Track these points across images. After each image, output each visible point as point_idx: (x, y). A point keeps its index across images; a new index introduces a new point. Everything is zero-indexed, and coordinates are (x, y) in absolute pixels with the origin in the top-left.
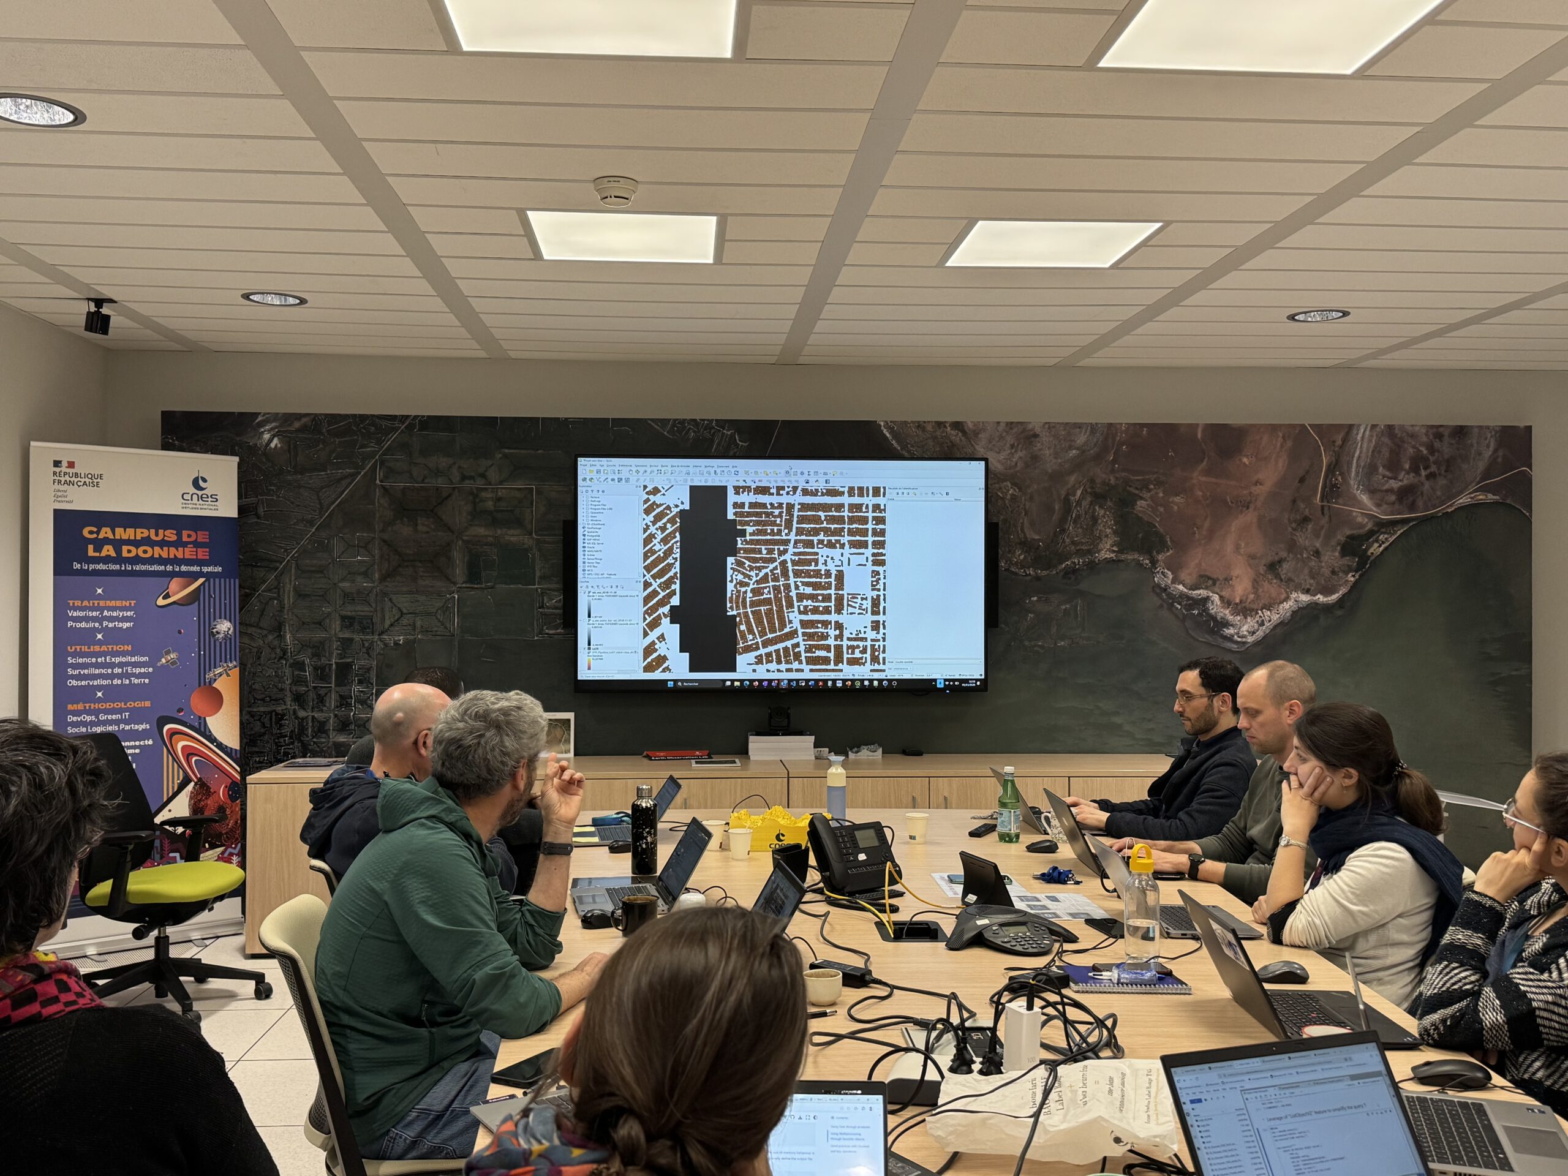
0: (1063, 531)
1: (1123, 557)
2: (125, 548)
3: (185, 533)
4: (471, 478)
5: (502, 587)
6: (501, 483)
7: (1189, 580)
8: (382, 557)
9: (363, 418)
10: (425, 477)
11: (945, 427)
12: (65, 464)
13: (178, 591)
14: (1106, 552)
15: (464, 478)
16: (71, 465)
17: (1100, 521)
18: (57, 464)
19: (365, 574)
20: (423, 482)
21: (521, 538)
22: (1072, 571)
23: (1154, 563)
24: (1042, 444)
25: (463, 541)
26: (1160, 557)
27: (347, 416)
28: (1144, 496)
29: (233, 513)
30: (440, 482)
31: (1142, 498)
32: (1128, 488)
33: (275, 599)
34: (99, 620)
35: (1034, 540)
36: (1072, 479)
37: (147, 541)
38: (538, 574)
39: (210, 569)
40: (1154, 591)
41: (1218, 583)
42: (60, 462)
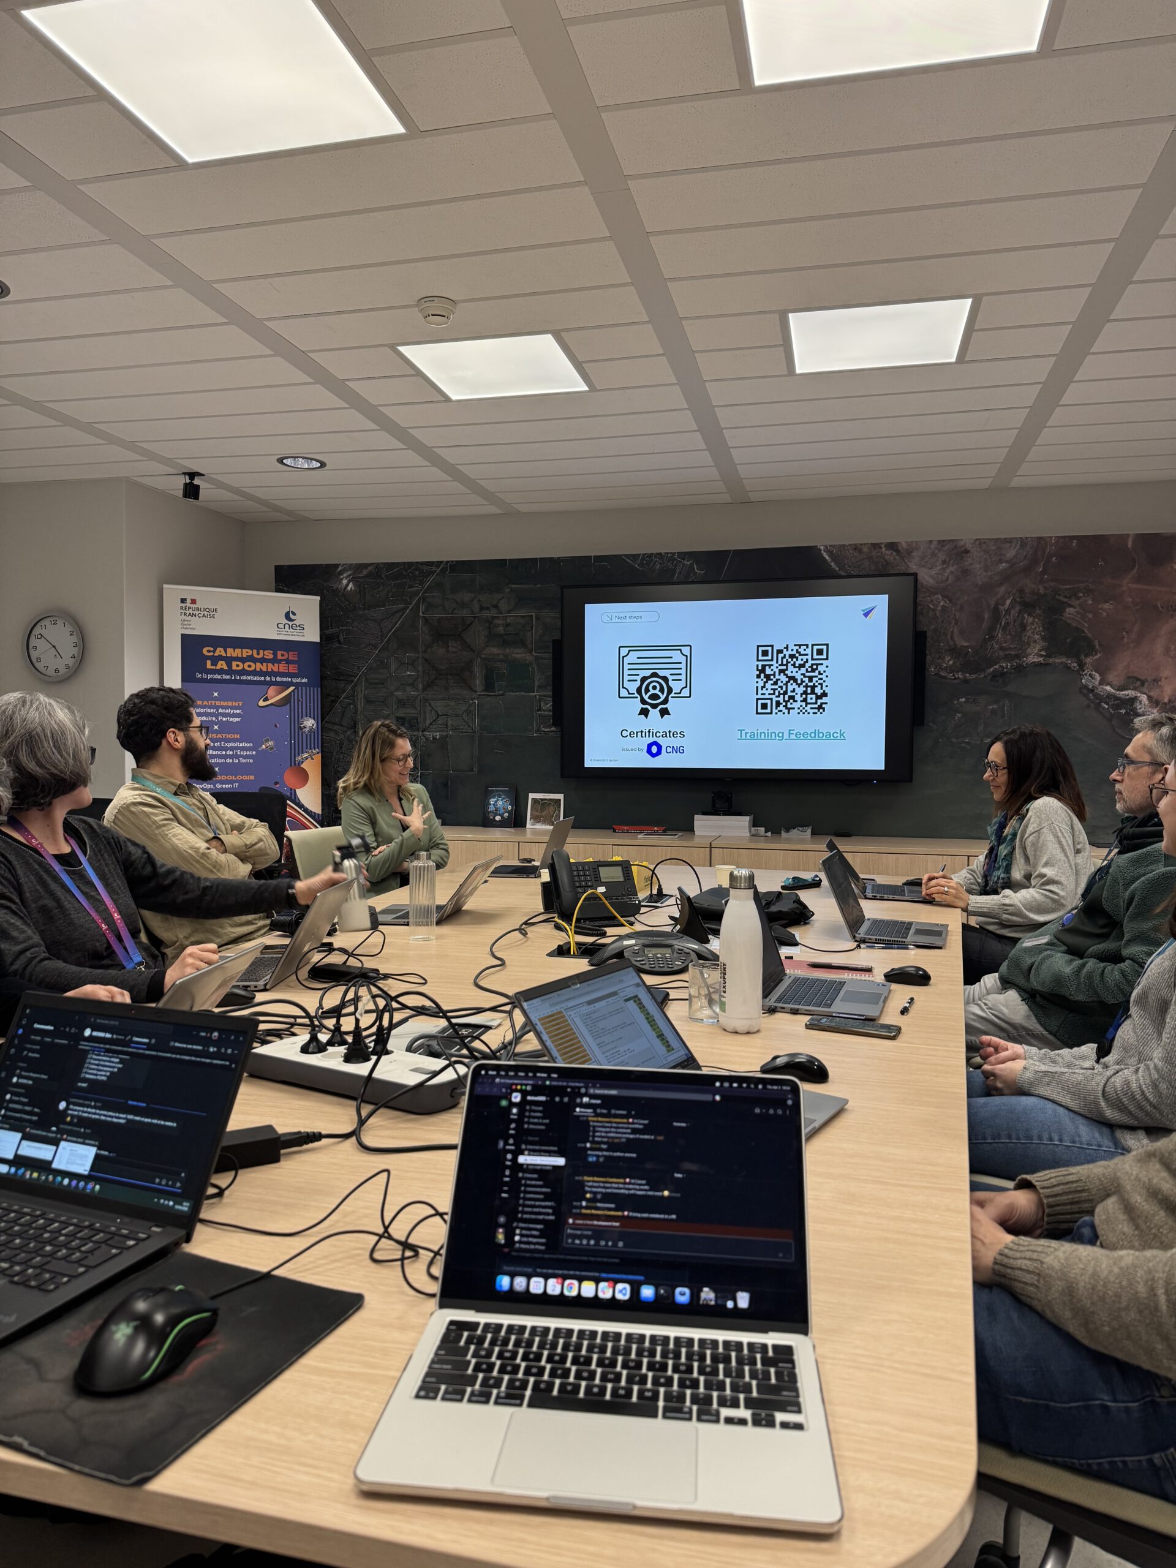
0: (992, 637)
1: (1051, 660)
2: (234, 664)
3: (279, 653)
4: (487, 608)
5: (510, 694)
6: (509, 612)
7: (1116, 682)
8: (424, 672)
9: (410, 564)
10: (454, 609)
11: (881, 548)
12: (189, 601)
13: (275, 696)
14: (1033, 656)
15: (482, 608)
16: (194, 601)
17: (1028, 628)
18: (183, 601)
19: (412, 685)
20: (452, 613)
21: (524, 655)
22: (1001, 674)
23: (1082, 666)
24: (973, 559)
25: (482, 659)
26: (1088, 660)
27: (398, 564)
28: (1073, 604)
29: (316, 638)
30: (465, 613)
31: (1070, 606)
32: (1057, 597)
33: (351, 704)
34: (216, 715)
35: (963, 646)
36: (1002, 589)
37: (251, 659)
38: (536, 684)
39: (299, 680)
40: (1081, 692)
41: (1146, 685)
42: (186, 599)
